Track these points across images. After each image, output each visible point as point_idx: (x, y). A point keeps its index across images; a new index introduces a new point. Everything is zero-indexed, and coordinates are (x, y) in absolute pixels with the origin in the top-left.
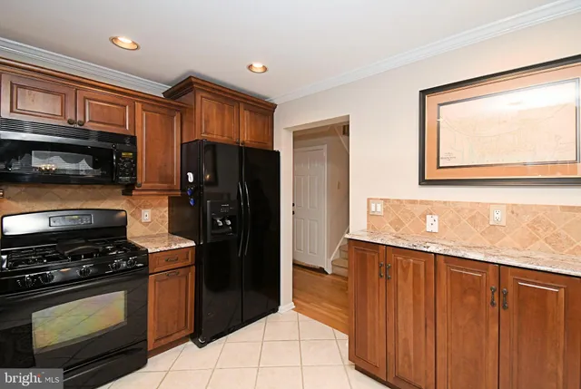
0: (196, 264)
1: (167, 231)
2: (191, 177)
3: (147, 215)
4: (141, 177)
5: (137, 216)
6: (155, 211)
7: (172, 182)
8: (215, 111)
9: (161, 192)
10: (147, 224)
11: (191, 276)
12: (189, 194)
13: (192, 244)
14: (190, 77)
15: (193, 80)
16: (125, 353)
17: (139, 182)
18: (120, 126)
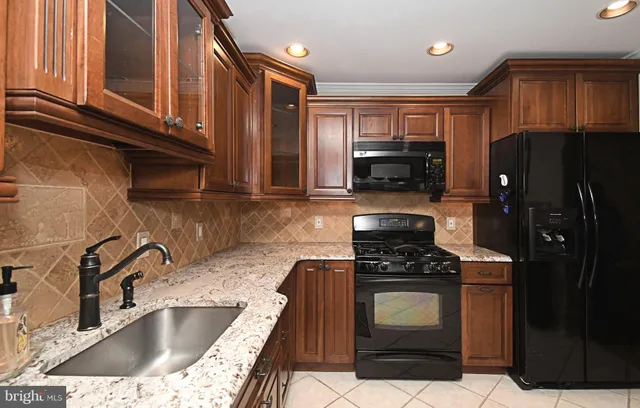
0: (513, 285)
1: (472, 242)
2: (504, 180)
3: (451, 222)
4: (450, 183)
5: (443, 224)
6: (459, 219)
7: (480, 187)
8: (538, 93)
9: (467, 198)
10: (451, 232)
11: (508, 298)
12: (502, 199)
13: (508, 259)
14: (507, 60)
15: (509, 63)
16: (442, 357)
17: (447, 187)
18: (431, 134)
